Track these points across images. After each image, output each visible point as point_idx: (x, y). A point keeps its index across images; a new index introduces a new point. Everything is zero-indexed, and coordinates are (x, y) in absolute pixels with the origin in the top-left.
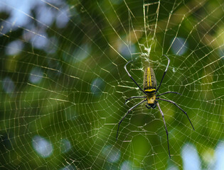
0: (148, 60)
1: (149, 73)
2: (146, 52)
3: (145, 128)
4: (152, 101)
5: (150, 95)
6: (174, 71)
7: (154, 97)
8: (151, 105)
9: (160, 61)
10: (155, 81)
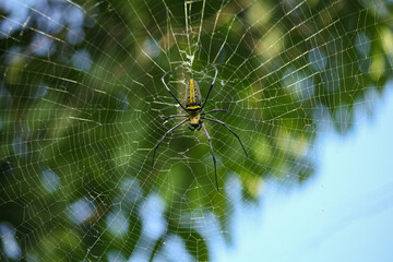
0: (190, 70)
1: (192, 86)
2: (188, 60)
3: (187, 154)
4: (195, 121)
5: (193, 113)
6: (222, 84)
7: (199, 116)
8: (195, 126)
9: (205, 72)
10: (200, 97)
